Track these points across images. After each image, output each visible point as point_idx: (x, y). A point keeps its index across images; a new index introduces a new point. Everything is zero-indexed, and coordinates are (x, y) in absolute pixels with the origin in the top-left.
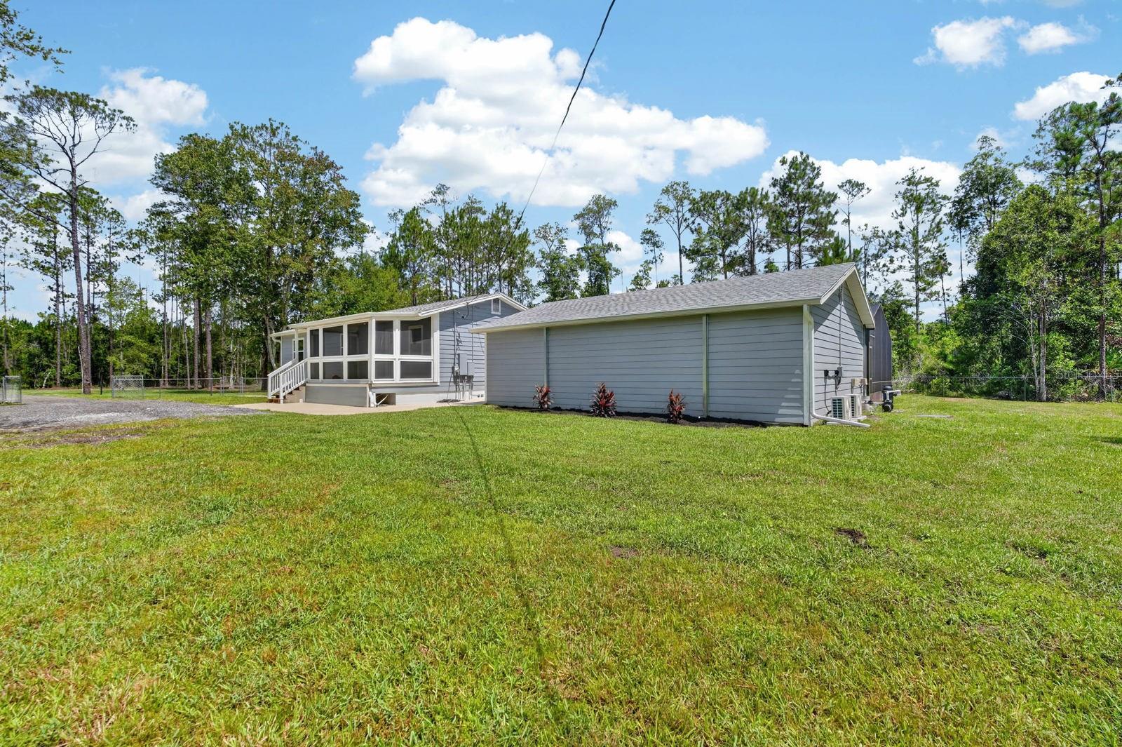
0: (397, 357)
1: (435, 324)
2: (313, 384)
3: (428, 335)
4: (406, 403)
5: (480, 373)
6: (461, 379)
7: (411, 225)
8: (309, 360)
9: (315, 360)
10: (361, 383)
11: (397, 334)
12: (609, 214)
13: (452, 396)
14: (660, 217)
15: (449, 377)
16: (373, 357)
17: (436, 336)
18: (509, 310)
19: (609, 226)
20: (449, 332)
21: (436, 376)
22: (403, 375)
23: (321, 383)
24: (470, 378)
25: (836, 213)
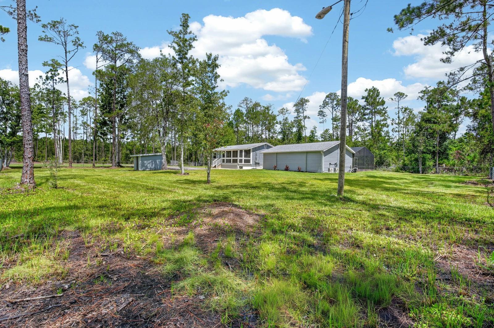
0: (243, 158)
1: (251, 151)
2: (223, 164)
3: (250, 153)
4: (245, 168)
5: (261, 162)
6: (257, 164)
7: (238, 113)
8: (222, 158)
9: (224, 158)
10: (236, 164)
11: (243, 153)
12: (306, 104)
13: (255, 167)
14: (325, 106)
15: (254, 163)
16: (239, 158)
17: (251, 153)
18: (268, 147)
19: (306, 109)
20: (254, 152)
21: (251, 163)
22: (244, 162)
23: (225, 164)
24: (259, 163)
25: (387, 107)
